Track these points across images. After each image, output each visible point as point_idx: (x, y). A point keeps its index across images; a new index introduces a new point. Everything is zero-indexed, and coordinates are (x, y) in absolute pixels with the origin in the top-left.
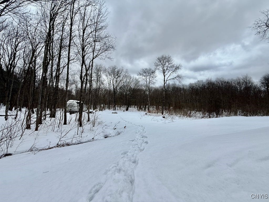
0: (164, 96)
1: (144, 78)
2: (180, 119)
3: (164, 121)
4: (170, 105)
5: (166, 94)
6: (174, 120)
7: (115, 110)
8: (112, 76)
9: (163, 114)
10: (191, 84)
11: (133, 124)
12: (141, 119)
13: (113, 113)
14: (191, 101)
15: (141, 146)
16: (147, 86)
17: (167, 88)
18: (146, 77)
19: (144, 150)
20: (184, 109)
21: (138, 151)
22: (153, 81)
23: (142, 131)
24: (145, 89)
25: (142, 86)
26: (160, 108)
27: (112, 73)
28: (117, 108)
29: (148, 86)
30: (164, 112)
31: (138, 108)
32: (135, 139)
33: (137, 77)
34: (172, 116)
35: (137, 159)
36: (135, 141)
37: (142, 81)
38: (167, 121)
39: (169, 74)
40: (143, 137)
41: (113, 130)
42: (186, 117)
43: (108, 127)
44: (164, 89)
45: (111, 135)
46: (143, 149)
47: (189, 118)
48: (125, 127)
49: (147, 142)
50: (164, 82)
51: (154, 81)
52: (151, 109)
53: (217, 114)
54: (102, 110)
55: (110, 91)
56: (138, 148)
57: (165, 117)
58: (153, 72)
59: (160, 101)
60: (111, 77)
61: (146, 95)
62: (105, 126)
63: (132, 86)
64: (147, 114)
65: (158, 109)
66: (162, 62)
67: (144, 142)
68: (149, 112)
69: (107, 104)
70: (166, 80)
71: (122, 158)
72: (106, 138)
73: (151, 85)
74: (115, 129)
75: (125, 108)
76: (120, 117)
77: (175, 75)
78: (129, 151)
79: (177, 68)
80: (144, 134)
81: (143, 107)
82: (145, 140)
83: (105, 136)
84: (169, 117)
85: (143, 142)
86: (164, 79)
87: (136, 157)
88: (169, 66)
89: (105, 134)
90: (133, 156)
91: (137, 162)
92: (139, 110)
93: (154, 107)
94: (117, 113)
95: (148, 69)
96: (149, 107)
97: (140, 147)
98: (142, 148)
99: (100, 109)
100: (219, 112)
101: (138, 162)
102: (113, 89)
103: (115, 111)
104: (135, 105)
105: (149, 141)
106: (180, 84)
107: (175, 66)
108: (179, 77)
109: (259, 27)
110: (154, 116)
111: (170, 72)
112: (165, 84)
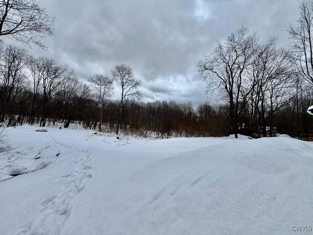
0: (120, 113)
1: (97, 86)
2: (136, 140)
3: (118, 143)
4: (126, 124)
5: (123, 111)
6: (129, 142)
7: (44, 126)
8: (45, 73)
9: (117, 134)
10: (149, 103)
11: (72, 148)
12: (87, 140)
13: (37, 131)
14: (148, 121)
15: (80, 184)
16: (100, 97)
17: (126, 104)
18: (100, 87)
19: (84, 189)
20: (141, 129)
21: (74, 192)
22: (109, 93)
23: (86, 158)
24: (97, 100)
25: (93, 96)
26: (115, 126)
27: (45, 68)
28: (47, 123)
29: (102, 97)
30: (119, 131)
31: (84, 124)
32: (73, 172)
33: (88, 84)
34: (127, 136)
35: (69, 207)
36: (72, 176)
37: (94, 90)
38: (121, 143)
39: (128, 88)
40: (85, 169)
41: (34, 160)
42: (141, 137)
43: (23, 156)
44: (121, 105)
45: (26, 170)
46: (82, 188)
47: (144, 139)
48: (57, 155)
49: (90, 175)
50: (122, 96)
51: (111, 93)
52: (103, 127)
53: (168, 135)
54: (14, 125)
55: (37, 95)
56: (75, 187)
57: (120, 137)
58: (110, 82)
59: (115, 118)
60: (41, 74)
61: (98, 109)
62: (17, 155)
63: (79, 94)
64: (96, 133)
65: (112, 127)
66: (121, 73)
67: (86, 176)
68: (100, 131)
69: (28, 115)
70: (124, 94)
71: (41, 211)
72: (15, 175)
73: (106, 98)
74: (38, 158)
75: (63, 123)
76: (52, 138)
77: (134, 90)
78: (59, 195)
79: (137, 84)
80: (88, 164)
81: (93, 124)
82: (88, 172)
83: (13, 172)
84: (124, 138)
85: (84, 177)
86: (123, 93)
87: (68, 204)
88: (129, 79)
89: (15, 168)
90: (63, 203)
91: (68, 212)
92: (85, 128)
93: (107, 125)
94: (46, 131)
95: (105, 76)
96: (100, 124)
97: (78, 184)
98: (81, 186)
99: (10, 123)
100: (169, 132)
101: (70, 213)
102: (43, 93)
103: (44, 128)
104: (81, 120)
105: (93, 174)
106: (139, 101)
107: (135, 81)
108: (138, 93)
109: (200, 66)
110: (105, 137)
111: (130, 87)
112: (122, 98)
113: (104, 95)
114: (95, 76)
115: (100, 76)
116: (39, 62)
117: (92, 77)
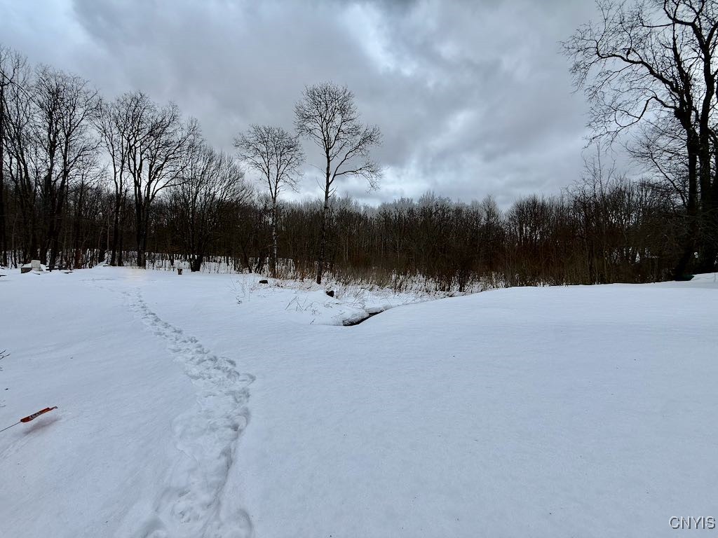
1: (259, 159)
9: (319, 282)
12: (240, 301)
18: (266, 160)
31: (236, 263)
64: (266, 282)
68: (275, 276)
75: (188, 262)
81: (256, 261)
86: (328, 168)
88: (343, 127)
92: (239, 270)
93: (287, 263)
95: (276, 131)
96: (273, 262)
104: (230, 255)
107: (362, 130)
110: (292, 290)
111: (346, 150)
113: (277, 182)
114: (252, 130)
115: (264, 131)
116: (117, 111)
117: (246, 135)
